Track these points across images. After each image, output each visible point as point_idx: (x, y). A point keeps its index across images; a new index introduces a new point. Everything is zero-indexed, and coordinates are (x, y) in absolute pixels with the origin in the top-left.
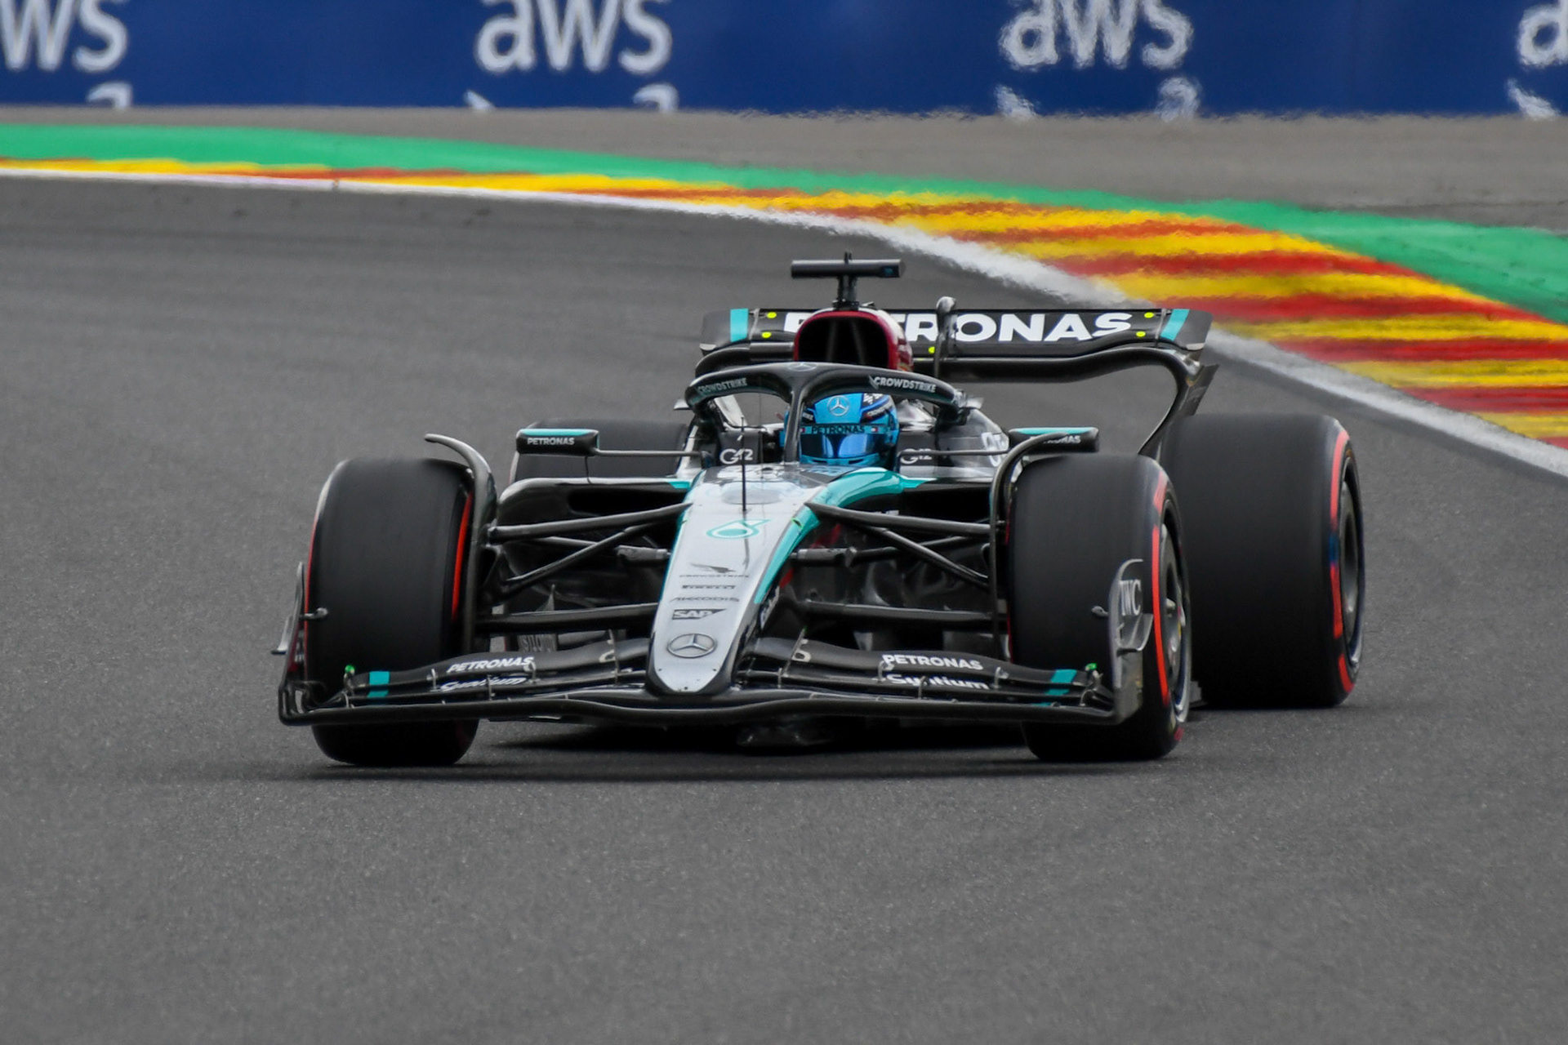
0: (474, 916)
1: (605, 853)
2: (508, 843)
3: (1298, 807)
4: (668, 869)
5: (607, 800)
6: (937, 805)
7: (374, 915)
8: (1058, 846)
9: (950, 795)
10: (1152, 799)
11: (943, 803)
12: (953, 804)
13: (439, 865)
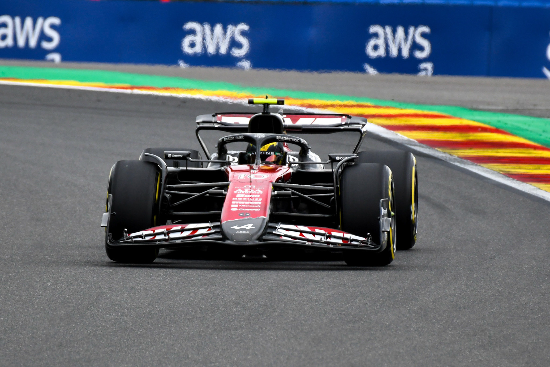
0: (176, 348)
1: (223, 328)
2: (188, 323)
3: (465, 319)
4: (244, 334)
5: (223, 309)
6: (338, 315)
7: (141, 347)
8: (381, 330)
9: (343, 311)
10: (414, 315)
11: (341, 314)
12: (344, 314)
13: (164, 331)
